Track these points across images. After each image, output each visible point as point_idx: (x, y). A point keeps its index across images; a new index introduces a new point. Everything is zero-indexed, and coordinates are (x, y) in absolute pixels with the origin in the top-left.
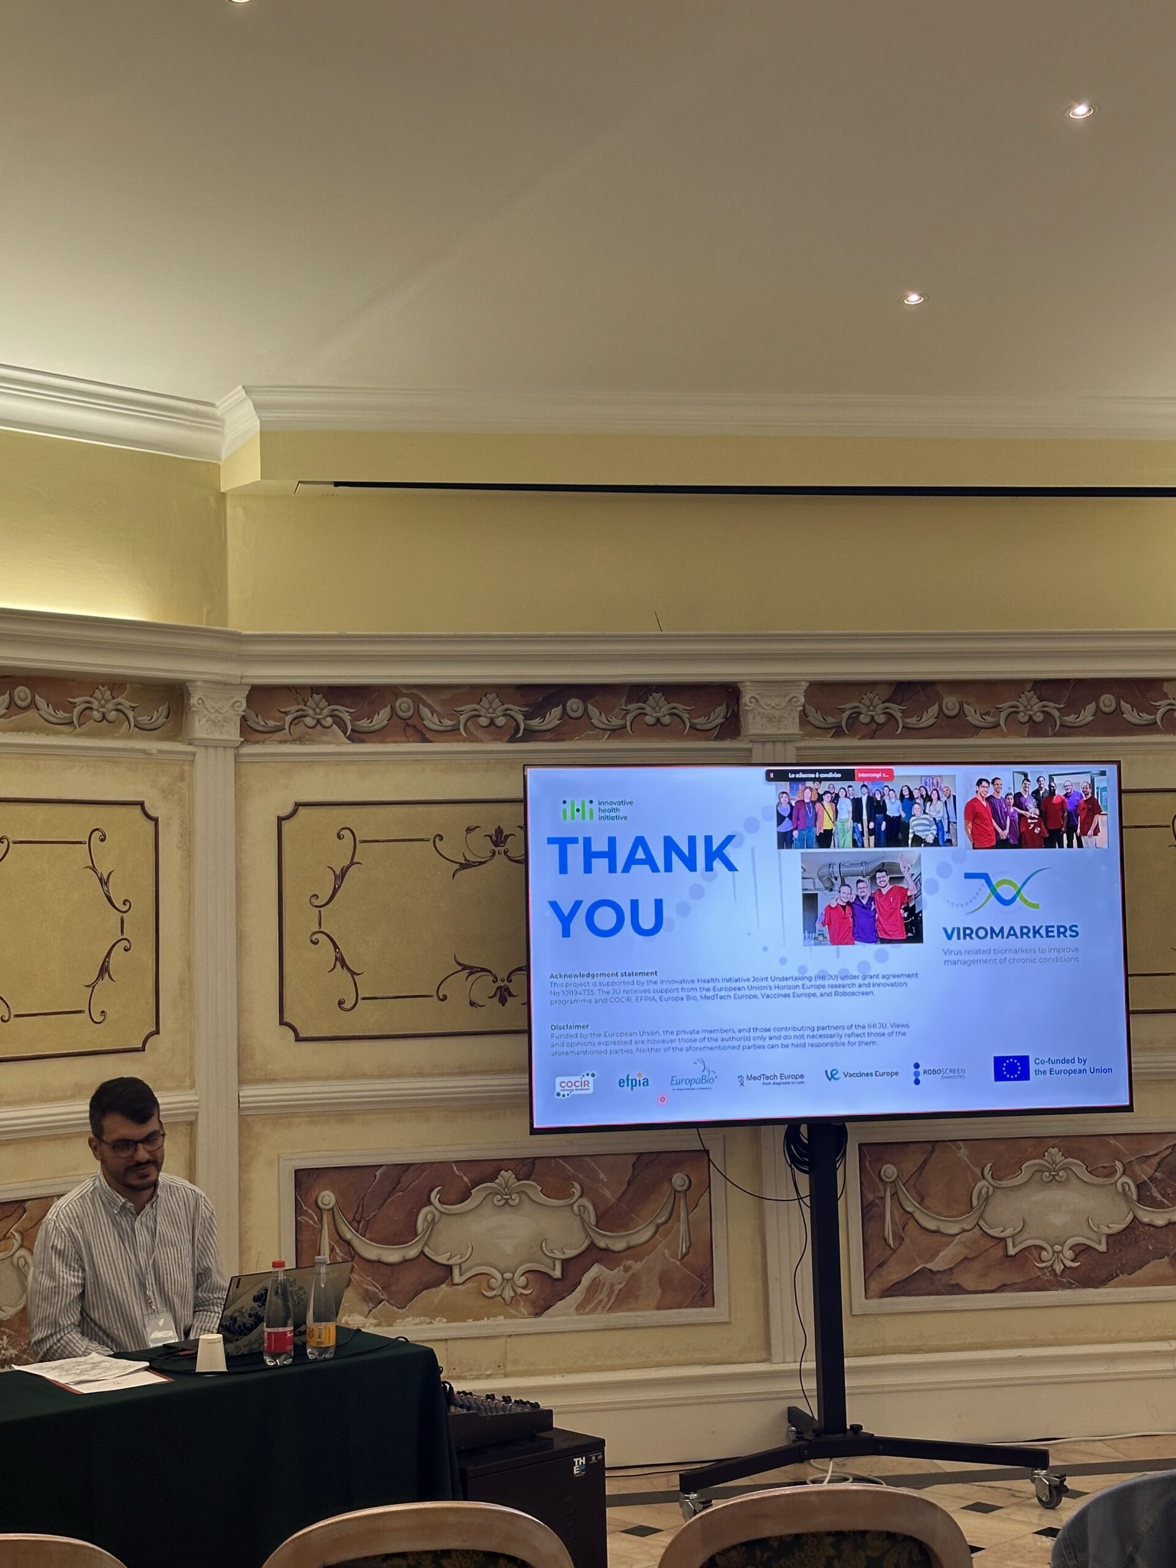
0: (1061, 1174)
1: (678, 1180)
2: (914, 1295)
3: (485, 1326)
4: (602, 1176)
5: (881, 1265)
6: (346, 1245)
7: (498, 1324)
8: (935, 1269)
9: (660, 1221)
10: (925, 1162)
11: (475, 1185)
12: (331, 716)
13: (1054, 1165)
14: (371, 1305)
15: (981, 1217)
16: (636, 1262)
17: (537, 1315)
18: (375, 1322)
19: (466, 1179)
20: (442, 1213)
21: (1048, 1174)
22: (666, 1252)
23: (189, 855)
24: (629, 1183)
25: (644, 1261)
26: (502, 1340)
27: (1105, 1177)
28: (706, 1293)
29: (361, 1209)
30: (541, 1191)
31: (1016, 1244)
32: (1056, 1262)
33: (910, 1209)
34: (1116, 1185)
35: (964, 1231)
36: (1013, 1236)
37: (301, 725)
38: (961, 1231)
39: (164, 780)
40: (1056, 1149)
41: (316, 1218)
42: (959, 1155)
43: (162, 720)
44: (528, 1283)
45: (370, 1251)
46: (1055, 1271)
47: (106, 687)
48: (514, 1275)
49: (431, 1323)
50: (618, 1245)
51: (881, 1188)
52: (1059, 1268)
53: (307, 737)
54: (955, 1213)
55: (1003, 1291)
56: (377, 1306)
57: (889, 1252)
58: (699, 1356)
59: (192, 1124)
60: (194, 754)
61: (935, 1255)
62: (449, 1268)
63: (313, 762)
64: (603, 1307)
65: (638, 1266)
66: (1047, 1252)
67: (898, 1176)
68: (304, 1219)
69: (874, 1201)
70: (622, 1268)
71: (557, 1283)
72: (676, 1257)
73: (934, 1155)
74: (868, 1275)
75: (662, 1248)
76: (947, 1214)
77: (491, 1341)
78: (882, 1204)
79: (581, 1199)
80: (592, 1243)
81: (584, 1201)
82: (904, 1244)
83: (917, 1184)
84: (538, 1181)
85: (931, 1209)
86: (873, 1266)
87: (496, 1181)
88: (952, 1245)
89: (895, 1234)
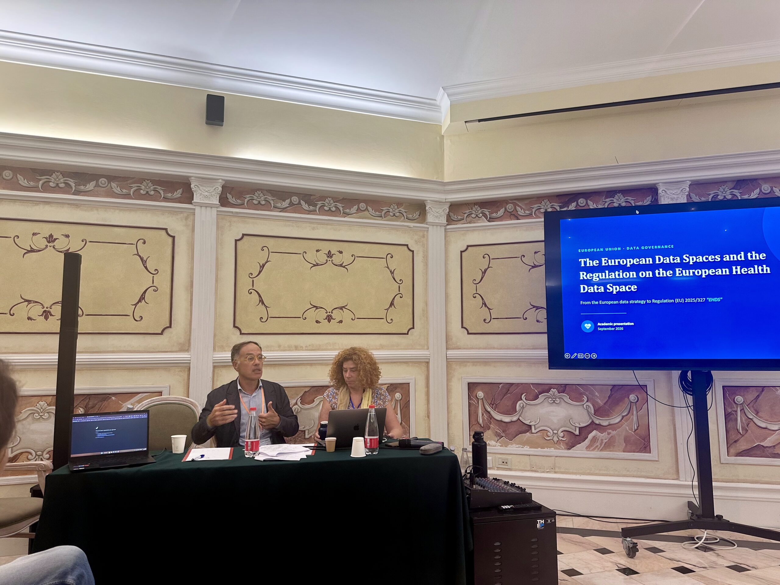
1: (632, 397)
2: (755, 457)
3: (546, 451)
4: (597, 394)
5: (735, 442)
6: (488, 413)
7: (552, 451)
8: (766, 445)
9: (624, 415)
10: (758, 396)
11: (541, 393)
12: (482, 213)
14: (498, 438)
16: (613, 431)
17: (569, 449)
18: (500, 445)
19: (536, 391)
20: (526, 404)
22: (627, 428)
23: (426, 264)
24: (609, 397)
25: (617, 431)
26: (554, 458)
28: (647, 447)
29: (494, 399)
30: (569, 398)
33: (751, 417)
37: (471, 217)
38: (779, 429)
39: (416, 237)
41: (476, 401)
42: (777, 393)
43: (417, 216)
44: (564, 435)
45: (498, 416)
47: (395, 204)
48: (558, 432)
49: (523, 447)
50: (605, 423)
51: (735, 406)
53: (473, 222)
54: (776, 420)
56: (500, 439)
57: (740, 436)
58: (644, 474)
59: (428, 363)
60: (428, 228)
61: (765, 439)
62: (530, 426)
63: (474, 229)
64: (598, 449)
65: (614, 433)
67: (744, 401)
68: (471, 402)
69: (731, 412)
70: (606, 433)
71: (577, 437)
72: (632, 430)
73: (763, 393)
74: (729, 445)
75: (625, 426)
76: (771, 420)
77: (548, 458)
78: (735, 414)
79: (587, 403)
80: (593, 421)
81: (589, 404)
82: (748, 433)
83: (754, 405)
84: (568, 394)
85: (762, 417)
86: (731, 442)
87: (549, 393)
88: (774, 435)
89: (743, 428)
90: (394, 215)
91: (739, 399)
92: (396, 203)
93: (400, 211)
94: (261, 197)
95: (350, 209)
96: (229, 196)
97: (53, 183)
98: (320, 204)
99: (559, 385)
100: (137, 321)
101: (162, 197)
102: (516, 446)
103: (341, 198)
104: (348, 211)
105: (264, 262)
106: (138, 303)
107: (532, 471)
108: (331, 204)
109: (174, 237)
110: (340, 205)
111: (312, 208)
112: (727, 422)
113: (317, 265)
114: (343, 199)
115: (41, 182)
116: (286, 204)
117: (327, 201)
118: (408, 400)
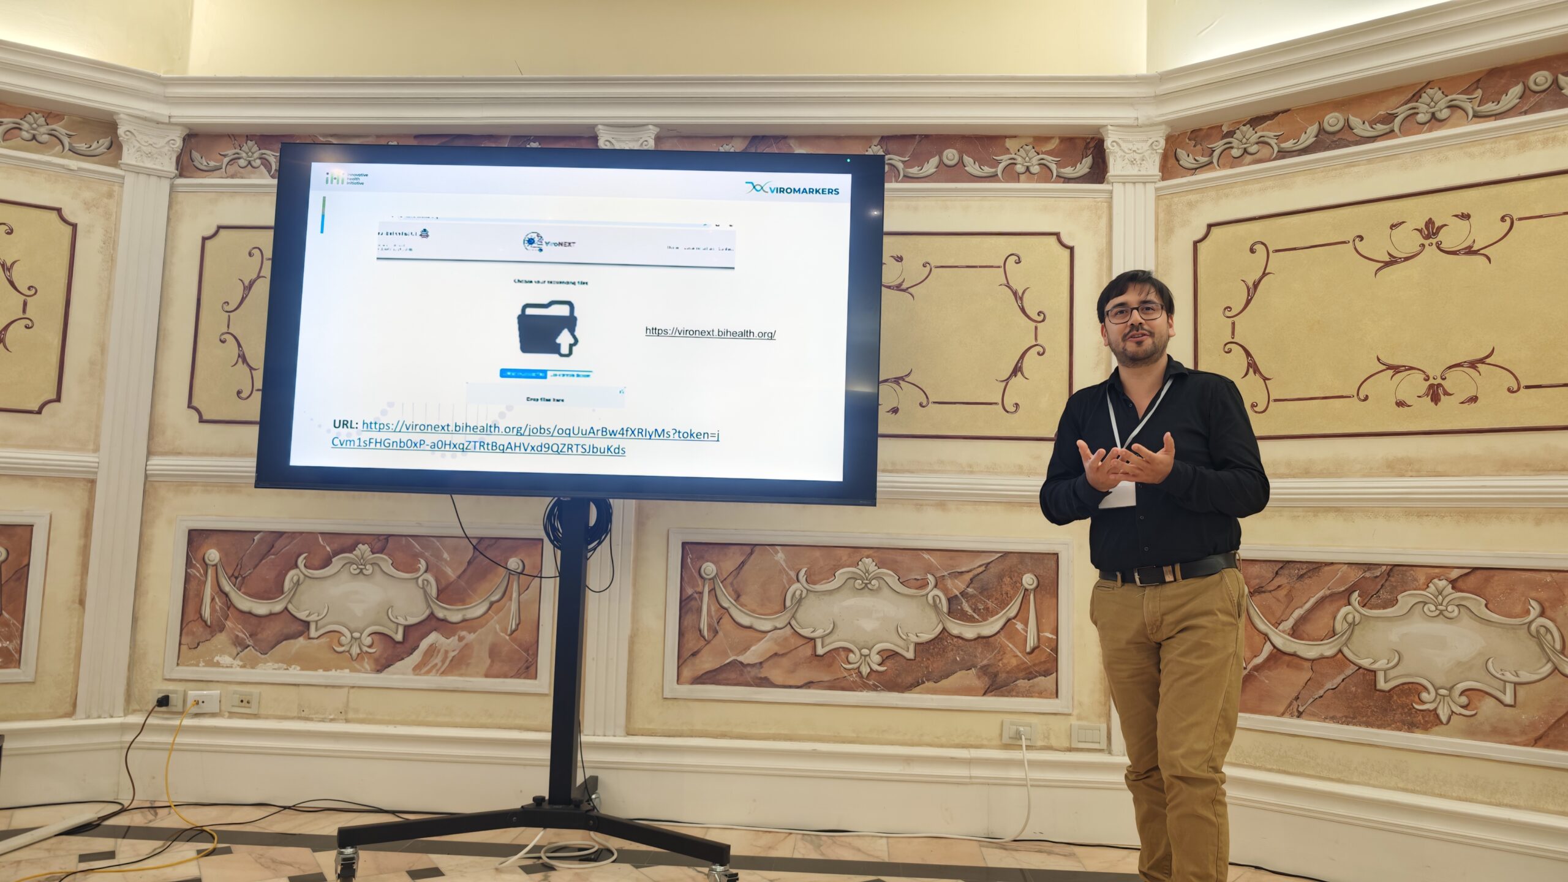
0: (873, 582)
1: (513, 563)
2: (724, 684)
3: (333, 676)
4: (446, 556)
5: (694, 654)
6: (224, 596)
7: (343, 676)
8: (746, 662)
9: (494, 598)
10: (743, 563)
11: (337, 554)
12: (260, 158)
13: (867, 574)
14: (239, 649)
15: (793, 617)
16: (470, 633)
17: (379, 671)
18: (241, 663)
19: (328, 549)
20: (305, 576)
21: (861, 582)
22: (498, 627)
23: (111, 260)
24: (469, 563)
25: (477, 634)
26: (346, 690)
27: (917, 589)
28: (531, 666)
29: (239, 566)
30: (392, 564)
31: (825, 644)
32: (863, 664)
33: (726, 605)
34: (927, 597)
35: (776, 629)
36: (822, 637)
37: (236, 165)
38: (773, 629)
39: (87, 195)
40: (870, 560)
41: (202, 571)
42: (776, 558)
43: (102, 149)
44: (373, 643)
45: (244, 603)
46: (860, 673)
47: (40, 115)
48: (361, 635)
49: (287, 669)
50: (455, 617)
51: (700, 583)
52: (865, 670)
53: (239, 175)
54: (769, 611)
55: (809, 688)
56: (243, 650)
57: (703, 643)
58: (519, 722)
59: (93, 482)
60: (123, 177)
61: (747, 649)
62: (307, 624)
64: (438, 670)
65: (470, 637)
66: (855, 655)
67: (717, 574)
68: (192, 571)
69: (692, 595)
70: (457, 637)
71: (398, 646)
72: (505, 630)
73: (753, 557)
74: (681, 662)
75: (494, 624)
76: (762, 612)
77: (336, 690)
78: (700, 598)
79: (425, 574)
80: (432, 613)
81: (428, 576)
82: (718, 637)
83: (735, 582)
84: (390, 556)
85: (746, 606)
86: (687, 654)
87: (354, 552)
88: (763, 640)
89: (710, 627)
90: (34, 138)
91: (709, 568)
92: (41, 112)
93: (53, 132)
99: (373, 537)
102: (273, 667)
107: (300, 718)
112: (683, 614)
118: (25, 562)
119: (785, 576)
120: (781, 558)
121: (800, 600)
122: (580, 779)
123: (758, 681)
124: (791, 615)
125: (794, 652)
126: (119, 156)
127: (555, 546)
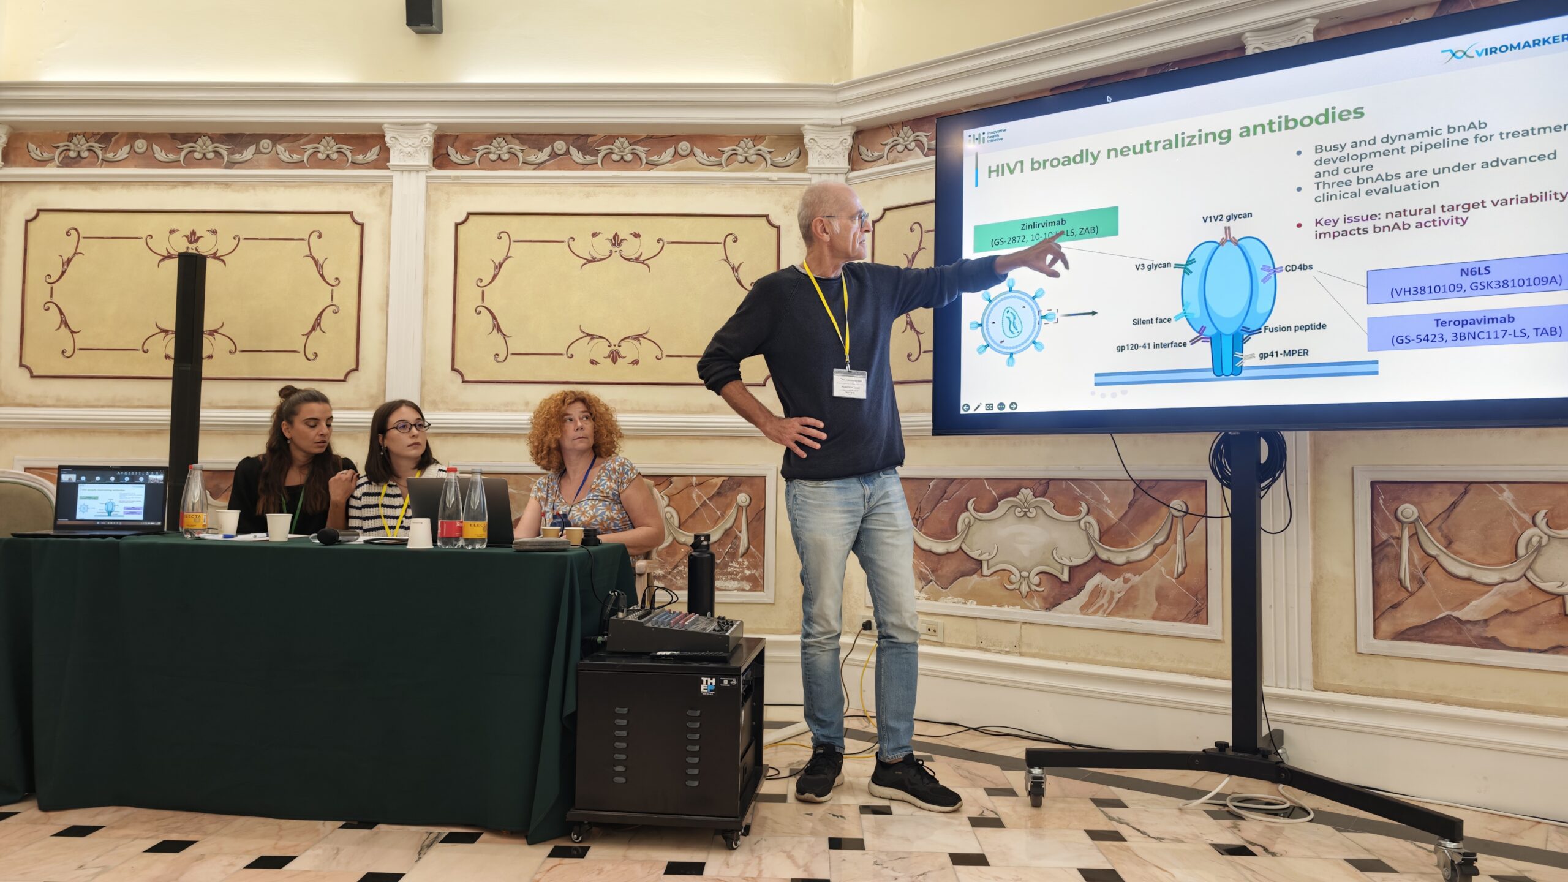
1: (1176, 503)
2: (1436, 643)
3: (1005, 612)
4: (1106, 498)
5: (1394, 607)
7: (1016, 612)
8: (1464, 618)
9: (1158, 541)
10: (1454, 505)
11: (1001, 498)
12: (916, 140)
15: (1530, 567)
16: (1135, 575)
17: (1047, 609)
19: (994, 493)
20: (976, 518)
22: (1163, 569)
24: (1130, 505)
25: (1142, 576)
26: (1019, 625)
28: (1200, 611)
29: (919, 510)
30: (1053, 507)
33: (1433, 551)
35: (1505, 581)
37: (895, 151)
38: (1501, 581)
39: (786, 199)
42: (1500, 498)
43: (794, 159)
44: (1041, 582)
45: (925, 542)
47: (749, 139)
48: (1029, 574)
49: (965, 603)
50: (1119, 559)
51: (1397, 527)
54: (1493, 561)
56: (928, 585)
57: (1406, 594)
58: (1192, 667)
61: (1465, 603)
62: (980, 562)
64: (1104, 612)
65: (1136, 579)
67: (1419, 517)
69: (1388, 540)
70: (1122, 579)
71: (1065, 585)
72: (1171, 573)
73: (1467, 497)
74: (1378, 614)
75: (1160, 566)
76: (1484, 561)
77: (1008, 625)
78: (1397, 544)
79: (1087, 517)
80: (1096, 555)
81: (1090, 519)
82: (1424, 588)
83: (1444, 526)
84: (1051, 499)
85: (1461, 554)
86: (1384, 606)
87: (1018, 496)
88: (1488, 594)
89: (1413, 577)
90: (746, 159)
91: (1408, 511)
92: (750, 137)
93: (759, 152)
94: (502, 148)
95: (660, 155)
96: (451, 151)
97: (199, 152)
98: (603, 150)
99: (1034, 481)
100: (309, 360)
101: (350, 161)
102: (953, 600)
103: (644, 135)
104: (655, 158)
105: (501, 259)
106: (311, 332)
107: (980, 649)
108: (624, 149)
109: (362, 225)
110: (640, 150)
111: (589, 159)
112: (1377, 561)
113: (593, 260)
114: (649, 137)
115: (183, 153)
116: (543, 155)
117: (617, 143)
118: (763, 507)
119: (1515, 519)
120: (1509, 498)
121: (1539, 548)
122: (1265, 731)
123: (1483, 641)
124: (1527, 566)
125: (1533, 609)
126: (806, 162)
127: (1223, 484)
